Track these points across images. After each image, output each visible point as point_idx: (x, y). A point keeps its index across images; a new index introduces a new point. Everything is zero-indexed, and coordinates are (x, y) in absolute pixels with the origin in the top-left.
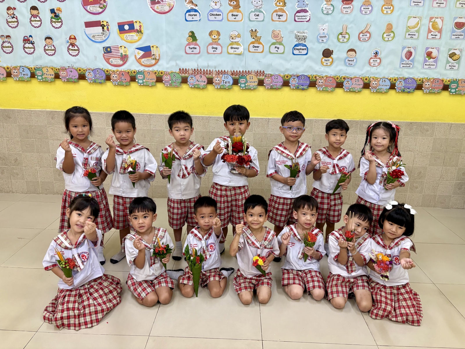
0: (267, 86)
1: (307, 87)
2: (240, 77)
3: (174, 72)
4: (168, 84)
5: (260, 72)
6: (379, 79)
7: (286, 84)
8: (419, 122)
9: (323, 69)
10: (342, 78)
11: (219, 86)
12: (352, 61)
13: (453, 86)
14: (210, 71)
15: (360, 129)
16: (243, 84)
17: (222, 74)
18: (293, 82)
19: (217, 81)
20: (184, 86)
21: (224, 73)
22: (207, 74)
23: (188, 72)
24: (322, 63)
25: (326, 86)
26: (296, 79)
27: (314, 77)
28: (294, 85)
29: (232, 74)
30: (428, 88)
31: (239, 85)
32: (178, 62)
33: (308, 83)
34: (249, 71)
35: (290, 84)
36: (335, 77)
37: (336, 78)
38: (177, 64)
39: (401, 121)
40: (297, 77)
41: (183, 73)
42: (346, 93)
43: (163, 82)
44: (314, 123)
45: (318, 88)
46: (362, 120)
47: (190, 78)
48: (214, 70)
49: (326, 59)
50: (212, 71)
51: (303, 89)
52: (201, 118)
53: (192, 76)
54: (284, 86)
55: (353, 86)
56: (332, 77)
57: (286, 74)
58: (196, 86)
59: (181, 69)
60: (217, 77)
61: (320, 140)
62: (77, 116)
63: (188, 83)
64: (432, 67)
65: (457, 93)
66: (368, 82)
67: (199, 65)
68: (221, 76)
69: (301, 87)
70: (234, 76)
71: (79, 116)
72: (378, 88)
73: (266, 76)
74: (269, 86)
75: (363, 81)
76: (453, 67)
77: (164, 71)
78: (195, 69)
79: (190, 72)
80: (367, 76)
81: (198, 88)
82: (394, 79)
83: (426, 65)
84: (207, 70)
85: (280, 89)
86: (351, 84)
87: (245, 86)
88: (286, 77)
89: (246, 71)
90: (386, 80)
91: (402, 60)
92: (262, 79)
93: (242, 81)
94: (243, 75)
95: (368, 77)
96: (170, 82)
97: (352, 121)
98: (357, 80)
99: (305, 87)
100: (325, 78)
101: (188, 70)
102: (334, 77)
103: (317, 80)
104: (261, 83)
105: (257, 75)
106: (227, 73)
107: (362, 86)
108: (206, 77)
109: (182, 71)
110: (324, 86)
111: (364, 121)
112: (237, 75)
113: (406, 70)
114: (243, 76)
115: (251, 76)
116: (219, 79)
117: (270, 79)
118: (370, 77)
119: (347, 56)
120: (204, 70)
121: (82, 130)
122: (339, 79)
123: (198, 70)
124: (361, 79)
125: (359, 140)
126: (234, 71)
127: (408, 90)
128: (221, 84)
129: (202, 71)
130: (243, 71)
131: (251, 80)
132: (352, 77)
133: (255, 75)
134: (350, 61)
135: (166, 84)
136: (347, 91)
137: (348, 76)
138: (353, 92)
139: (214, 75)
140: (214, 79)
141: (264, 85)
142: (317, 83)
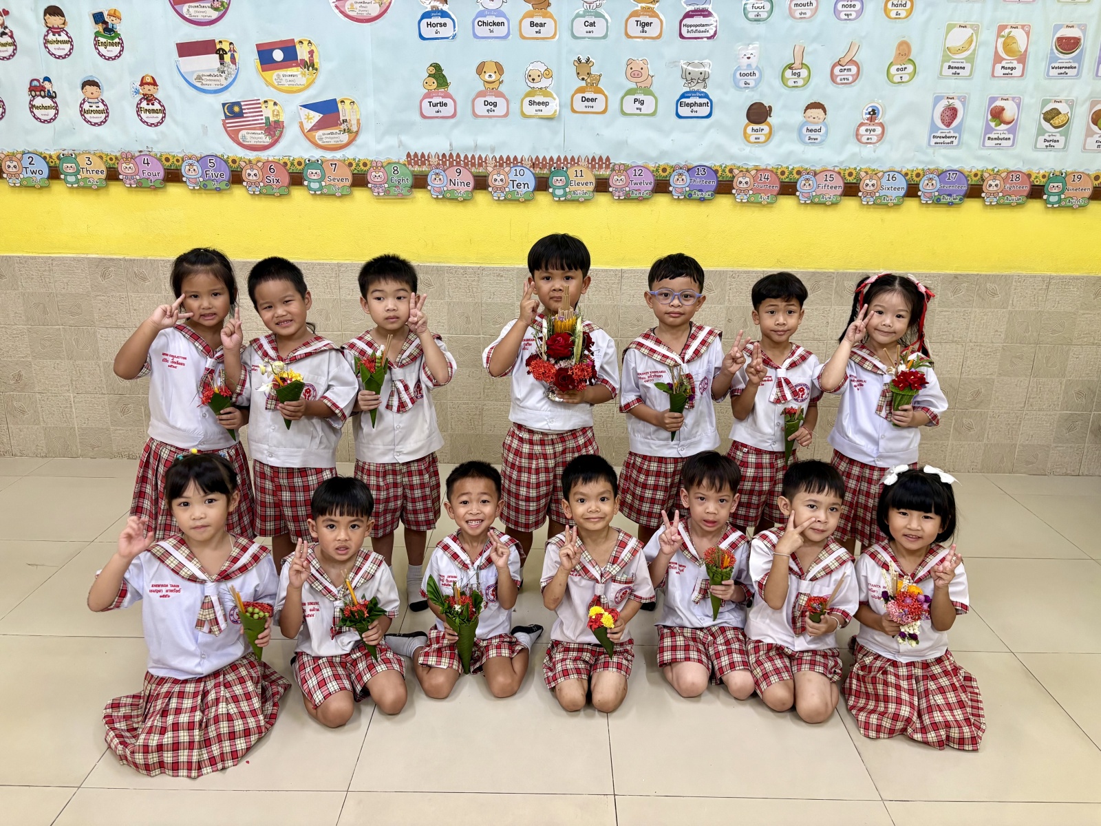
0: (617, 194)
1: (712, 195)
2: (551, 172)
3: (395, 163)
4: (380, 190)
5: (601, 158)
6: (881, 173)
7: (662, 187)
8: (976, 273)
9: (748, 150)
10: (794, 172)
11: (503, 195)
12: (815, 131)
13: (1054, 187)
14: (480, 157)
15: (836, 292)
16: (559, 188)
17: (508, 165)
18: (677, 183)
19: (497, 183)
20: (420, 195)
21: (514, 162)
22: (474, 165)
23: (429, 161)
24: (745, 137)
25: (757, 192)
26: (686, 177)
27: (727, 170)
28: (679, 190)
29: (534, 165)
30: (995, 194)
31: (551, 190)
32: (404, 138)
33: (714, 184)
34: (573, 158)
35: (671, 189)
36: (777, 169)
37: (779, 171)
38: (401, 144)
39: (932, 272)
40: (688, 170)
41: (416, 163)
42: (803, 207)
43: (370, 185)
44: (728, 279)
45: (738, 197)
46: (841, 271)
47: (434, 176)
48: (491, 156)
49: (756, 127)
50: (486, 158)
51: (702, 200)
52: (462, 271)
53: (437, 171)
54: (656, 192)
55: (819, 191)
56: (769, 170)
57: (662, 163)
58: (448, 195)
59: (412, 154)
60: (499, 174)
61: (743, 319)
62: (197, 272)
63: (429, 188)
64: (1004, 143)
65: (1063, 203)
66: (855, 181)
67: (454, 145)
68: (507, 169)
69: (698, 195)
70: (538, 169)
71: (201, 272)
72: (877, 194)
73: (613, 170)
74: (621, 194)
75: (843, 178)
76: (1052, 144)
77: (371, 159)
78: (444, 155)
79: (434, 161)
80: (853, 167)
81: (453, 199)
82: (914, 174)
83: (989, 138)
84: (473, 157)
85: (647, 199)
86: (815, 186)
87: (565, 194)
88: (660, 171)
89: (566, 158)
90: (897, 175)
91: (934, 128)
92: (605, 177)
93: (557, 181)
94: (558, 166)
95: (855, 169)
96: (386, 186)
97: (818, 273)
98: (828, 176)
99: (706, 195)
100: (753, 172)
101: (428, 155)
102: (775, 171)
103: (734, 177)
104: (602, 186)
105: (593, 167)
106: (521, 162)
107: (840, 191)
108: (471, 172)
109: (414, 159)
110: (751, 192)
111: (846, 273)
112: (544, 167)
113: (944, 151)
114: (558, 169)
115: (579, 169)
116: (502, 177)
117: (623, 177)
118: (858, 168)
119: (805, 120)
120: (466, 157)
121: (210, 304)
122: (786, 175)
123: (451, 155)
124: (839, 173)
125: (833, 318)
126: (537, 158)
127: (949, 199)
128: (507, 190)
129: (462, 159)
130: (559, 158)
131: (578, 179)
132: (818, 169)
133: (588, 167)
134: (811, 131)
135: (376, 190)
136: (805, 203)
137: (806, 166)
138: (820, 204)
139: (490, 169)
140: (490, 178)
141: (611, 189)
142: (734, 184)
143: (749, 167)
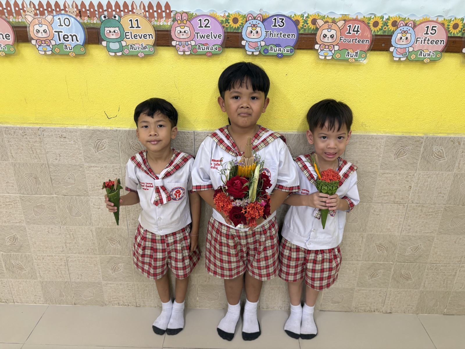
0: (181, 49)
1: (292, 51)
5: (159, 5)
10: (390, 24)
11: (49, 49)
14: (16, 3)
16: (114, 41)
17: (50, 13)
21: (55, 9)
22: (10, 13)
25: (344, 48)
27: (309, 21)
28: (253, 45)
33: (293, 38)
34: (125, 5)
36: (370, 19)
37: (371, 22)
42: (395, 65)
45: (322, 53)
46: (431, 135)
51: (280, 56)
54: (227, 47)
55: (418, 46)
56: (359, 21)
57: (232, 11)
60: (40, 24)
66: (460, 35)
69: (276, 50)
70: (86, 18)
73: (175, 20)
74: (186, 48)
75: (447, 31)
80: (460, 17)
84: (8, 3)
88: (231, 21)
89: (117, 5)
92: (167, 28)
94: (110, 15)
95: (463, 20)
97: (406, 137)
98: (430, 28)
99: (285, 51)
100: (341, 24)
102: (366, 21)
104: (163, 39)
105: (152, 16)
107: (441, 46)
108: (9, 22)
111: (437, 138)
112: (92, 15)
115: (134, 18)
122: (379, 27)
124: (443, 24)
126: (83, 4)
130: (109, 5)
131: (135, 31)
132: (418, 18)
133: (145, 16)
136: (399, 61)
137: (404, 16)
138: (417, 61)
139: (30, 19)
140: (31, 29)
141: (174, 43)
142: (317, 38)
143: (337, 17)
